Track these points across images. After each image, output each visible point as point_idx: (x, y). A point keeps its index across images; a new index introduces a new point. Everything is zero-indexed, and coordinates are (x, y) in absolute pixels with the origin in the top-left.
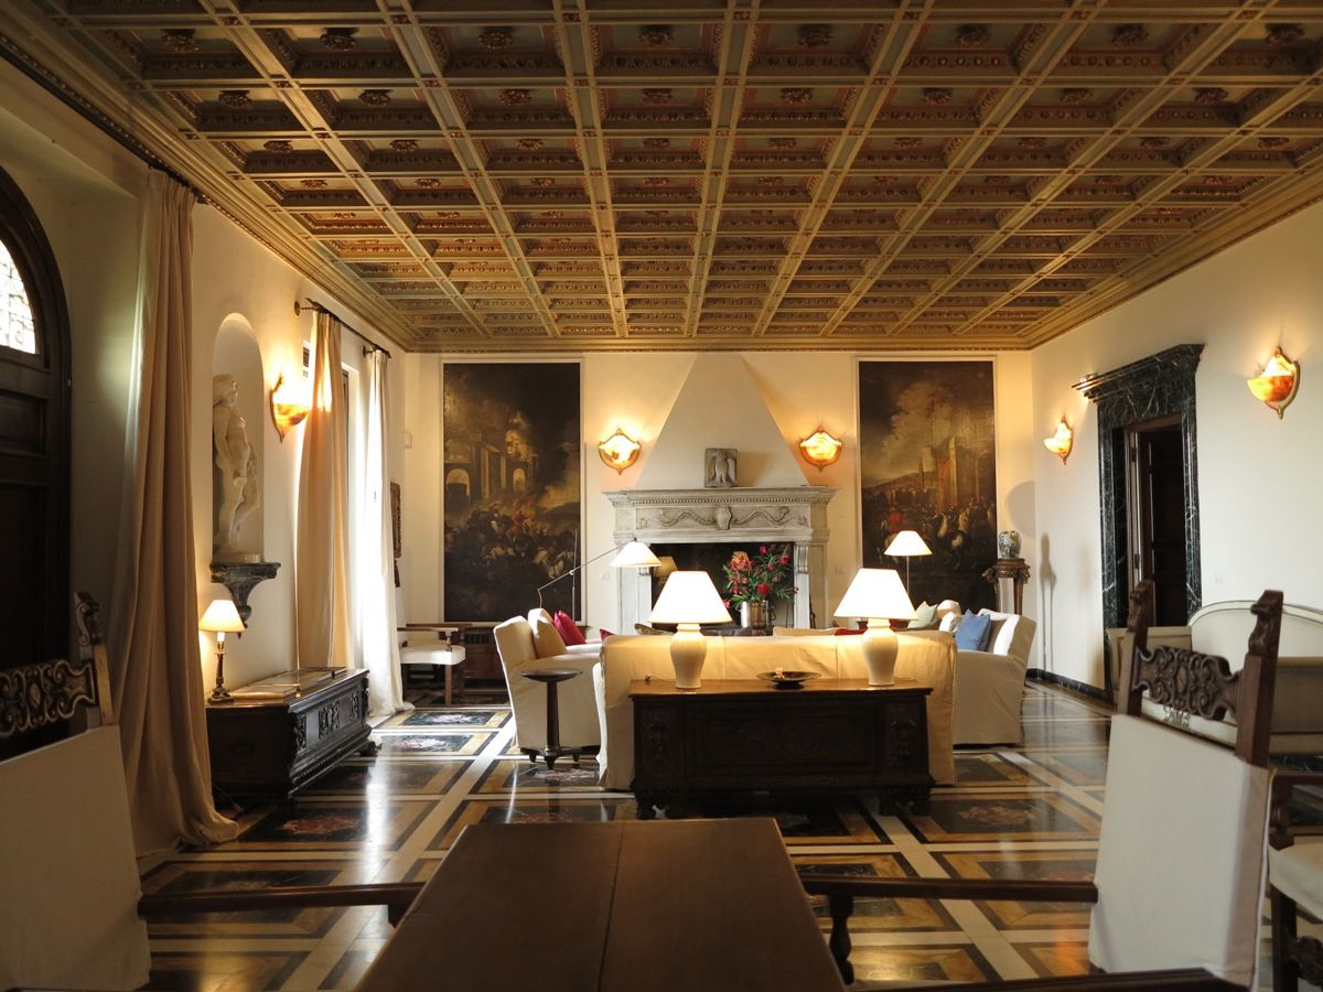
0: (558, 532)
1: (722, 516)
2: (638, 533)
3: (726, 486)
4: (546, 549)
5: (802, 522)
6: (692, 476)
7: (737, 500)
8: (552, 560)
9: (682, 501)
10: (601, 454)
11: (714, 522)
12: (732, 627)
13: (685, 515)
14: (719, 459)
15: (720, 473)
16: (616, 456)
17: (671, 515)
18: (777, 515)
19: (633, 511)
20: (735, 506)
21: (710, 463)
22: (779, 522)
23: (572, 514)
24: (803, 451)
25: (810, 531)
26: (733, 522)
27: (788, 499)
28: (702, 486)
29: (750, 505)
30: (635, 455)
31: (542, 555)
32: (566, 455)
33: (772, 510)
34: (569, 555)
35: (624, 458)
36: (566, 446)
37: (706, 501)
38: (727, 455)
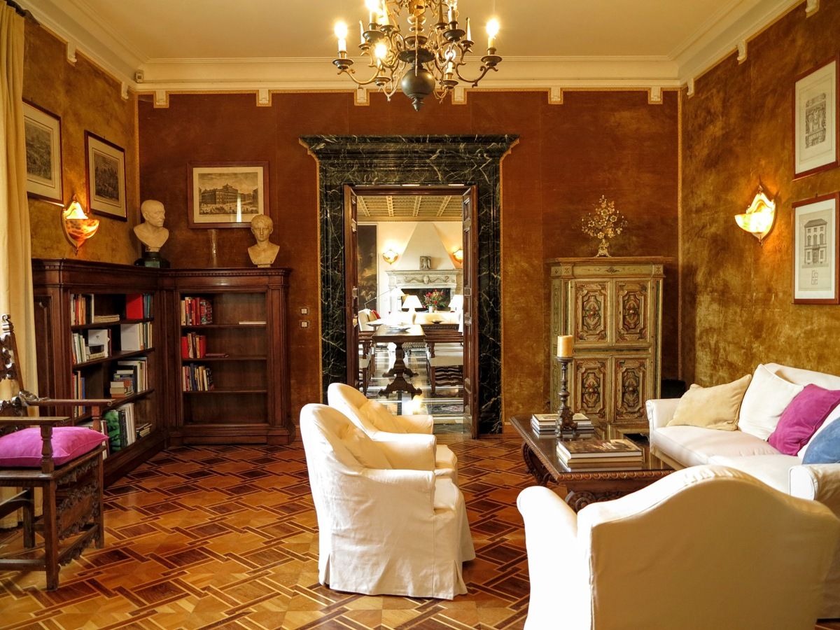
0: (369, 284)
1: (426, 279)
2: (397, 285)
3: (427, 269)
4: (365, 290)
5: (453, 281)
6: (416, 266)
7: (431, 274)
8: (367, 294)
9: (412, 274)
10: (384, 258)
11: (423, 281)
12: (425, 309)
13: (413, 279)
14: (425, 260)
15: (425, 265)
16: (389, 258)
17: (408, 279)
18: (444, 279)
19: (395, 277)
20: (430, 276)
21: (422, 261)
22: (445, 281)
23: (374, 278)
24: (454, 256)
25: (456, 284)
26: (430, 281)
27: (448, 274)
28: (418, 269)
29: (435, 276)
30: (396, 258)
31: (363, 293)
32: (371, 258)
33: (443, 277)
34: (373, 292)
35: (392, 260)
36: (372, 254)
37: (419, 274)
38: (428, 259)
